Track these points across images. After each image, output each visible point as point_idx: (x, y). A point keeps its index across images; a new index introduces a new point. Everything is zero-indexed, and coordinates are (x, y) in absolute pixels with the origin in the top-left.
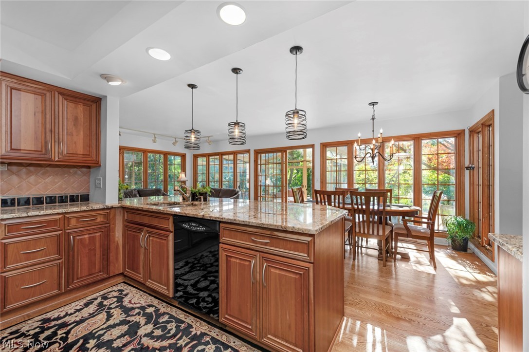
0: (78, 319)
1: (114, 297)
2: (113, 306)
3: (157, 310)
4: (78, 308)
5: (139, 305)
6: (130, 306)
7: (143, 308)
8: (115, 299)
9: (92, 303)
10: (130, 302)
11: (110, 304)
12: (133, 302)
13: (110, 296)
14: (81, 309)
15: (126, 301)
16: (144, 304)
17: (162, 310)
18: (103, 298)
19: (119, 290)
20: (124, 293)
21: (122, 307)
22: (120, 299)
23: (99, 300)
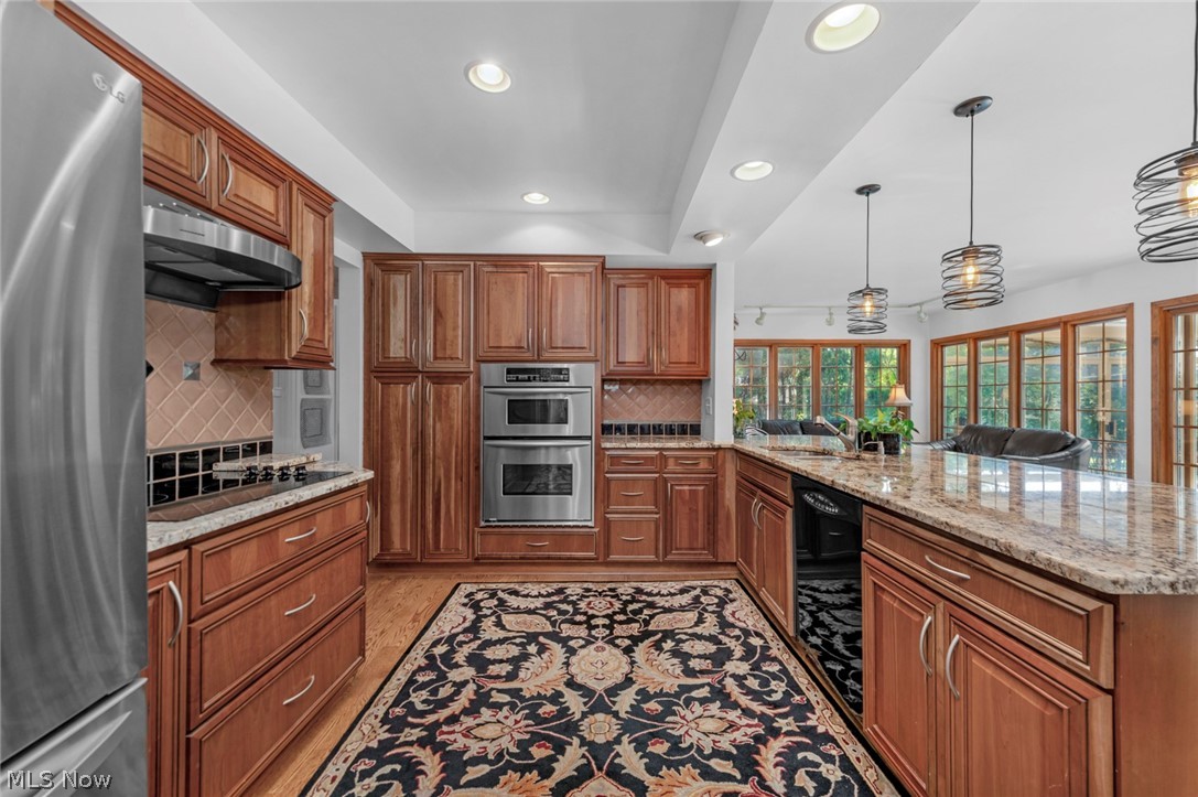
0: (667, 605)
1: (716, 597)
2: (710, 608)
3: (766, 648)
4: (673, 591)
5: (742, 625)
6: (731, 619)
7: (746, 633)
8: (716, 601)
9: (688, 591)
10: (733, 614)
11: (708, 605)
12: (737, 616)
13: (712, 592)
14: (675, 594)
15: (729, 609)
16: (750, 628)
17: (774, 652)
18: (702, 591)
19: (727, 590)
20: (731, 596)
21: (720, 616)
22: (722, 603)
23: (697, 592)
